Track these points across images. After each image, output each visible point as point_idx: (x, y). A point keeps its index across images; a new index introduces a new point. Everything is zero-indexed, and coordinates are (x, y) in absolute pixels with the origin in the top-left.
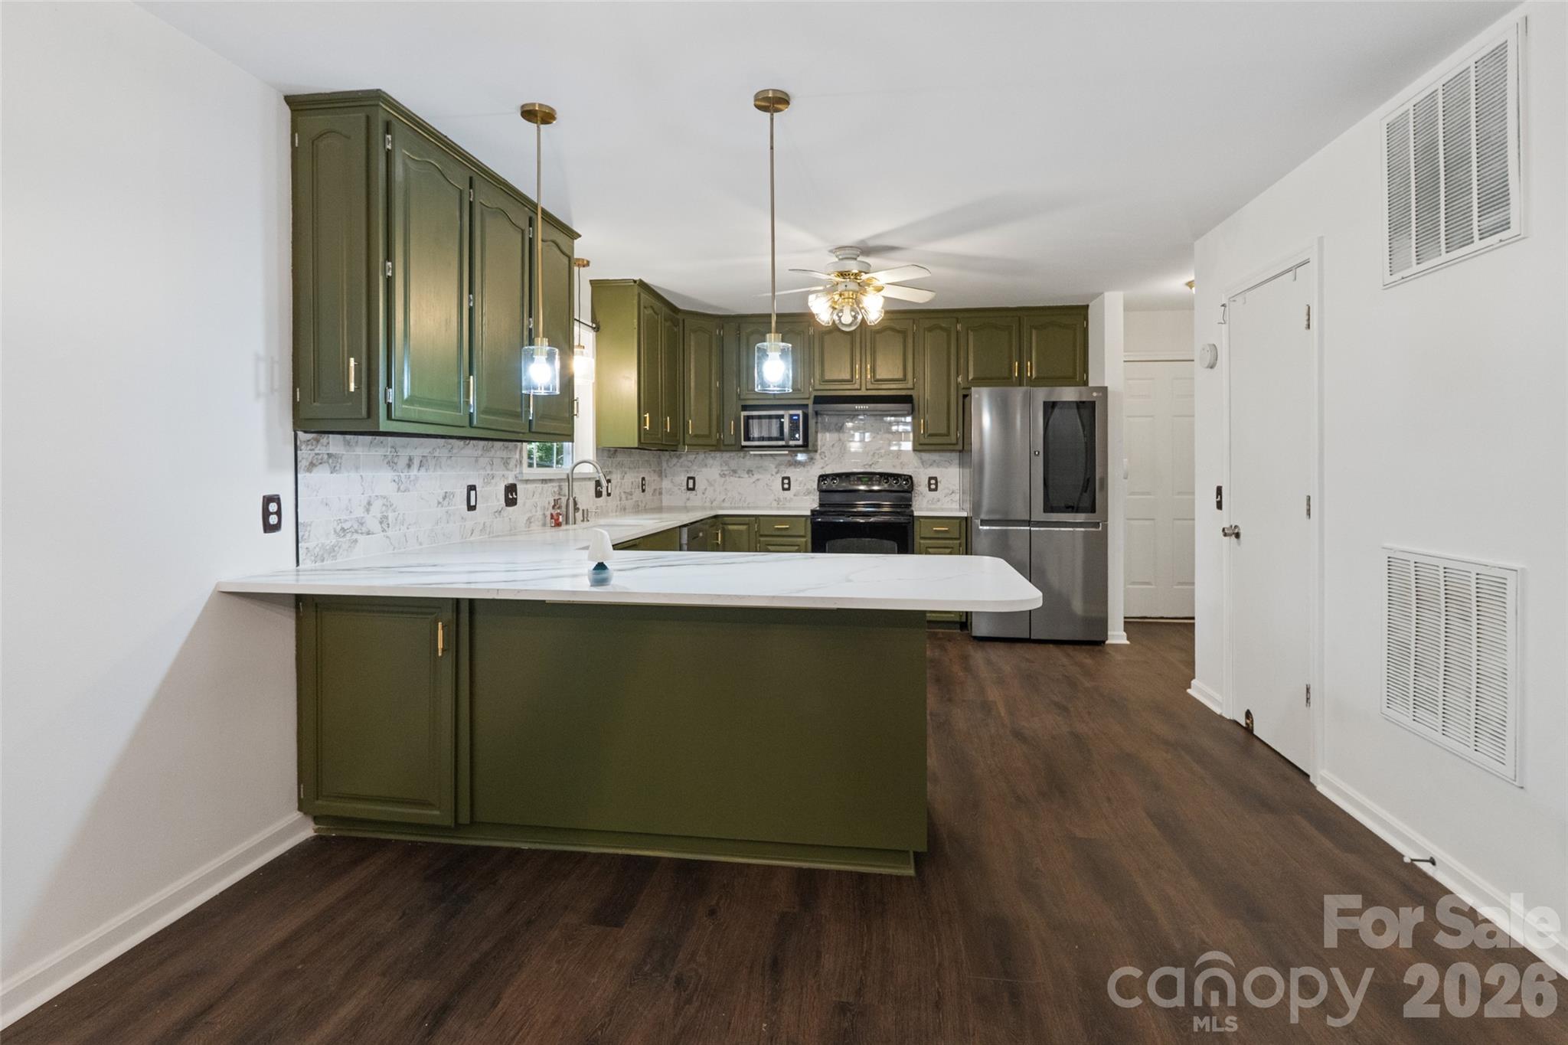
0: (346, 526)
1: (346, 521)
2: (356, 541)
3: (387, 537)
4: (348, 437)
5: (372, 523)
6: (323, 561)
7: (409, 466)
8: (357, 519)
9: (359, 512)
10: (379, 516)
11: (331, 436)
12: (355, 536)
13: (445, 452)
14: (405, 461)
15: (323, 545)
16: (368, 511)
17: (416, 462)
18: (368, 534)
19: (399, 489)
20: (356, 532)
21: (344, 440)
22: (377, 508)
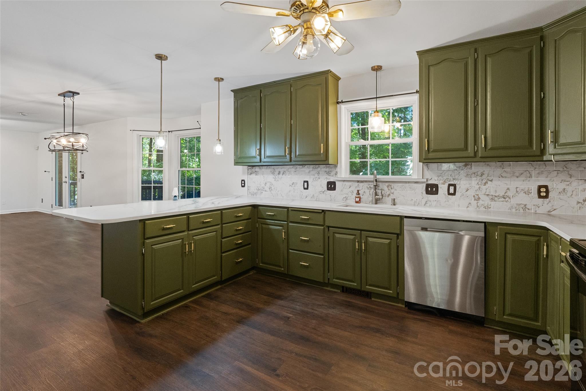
0: (259, 188)
1: (259, 187)
2: (262, 192)
3: (271, 193)
4: (260, 167)
5: (267, 188)
6: (253, 195)
7: (279, 174)
8: (262, 187)
9: (263, 185)
10: (269, 187)
11: (256, 167)
12: (262, 191)
13: (293, 170)
14: (278, 172)
15: (253, 192)
16: (265, 185)
17: (282, 173)
18: (266, 191)
19: (275, 180)
20: (262, 190)
21: (259, 167)
22: (268, 185)
